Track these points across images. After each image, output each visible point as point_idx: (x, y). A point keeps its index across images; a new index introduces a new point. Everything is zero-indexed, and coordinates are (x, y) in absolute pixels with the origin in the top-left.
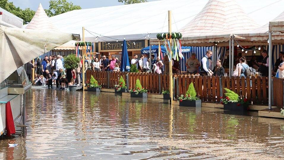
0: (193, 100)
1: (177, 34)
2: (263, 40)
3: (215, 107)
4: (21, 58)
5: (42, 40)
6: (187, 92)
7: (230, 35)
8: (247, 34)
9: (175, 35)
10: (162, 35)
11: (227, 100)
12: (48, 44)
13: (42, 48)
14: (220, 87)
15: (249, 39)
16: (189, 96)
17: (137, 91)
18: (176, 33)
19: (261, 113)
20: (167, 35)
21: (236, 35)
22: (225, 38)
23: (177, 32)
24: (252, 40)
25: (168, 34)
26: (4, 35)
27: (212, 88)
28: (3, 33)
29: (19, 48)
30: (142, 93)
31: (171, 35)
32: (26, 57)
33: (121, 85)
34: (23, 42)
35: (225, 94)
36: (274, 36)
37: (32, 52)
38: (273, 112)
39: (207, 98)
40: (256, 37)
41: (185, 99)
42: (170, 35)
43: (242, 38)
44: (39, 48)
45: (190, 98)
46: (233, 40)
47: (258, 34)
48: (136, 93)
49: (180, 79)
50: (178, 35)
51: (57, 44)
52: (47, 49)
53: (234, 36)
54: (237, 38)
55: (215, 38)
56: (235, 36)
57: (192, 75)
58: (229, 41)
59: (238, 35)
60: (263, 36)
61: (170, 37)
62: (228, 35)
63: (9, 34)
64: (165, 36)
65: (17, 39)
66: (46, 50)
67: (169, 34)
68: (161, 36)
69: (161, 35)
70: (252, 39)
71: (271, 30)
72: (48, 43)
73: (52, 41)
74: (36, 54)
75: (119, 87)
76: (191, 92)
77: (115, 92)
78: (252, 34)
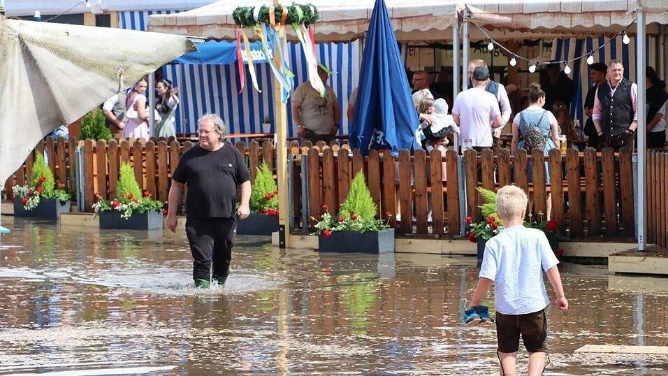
0: (368, 232)
1: (306, 9)
2: (573, 26)
3: (445, 251)
4: (61, 107)
5: (112, 57)
6: (347, 204)
7: (454, 6)
8: (516, 5)
9: (300, 12)
10: (256, 14)
11: (488, 226)
12: (127, 68)
13: (113, 79)
14: (460, 187)
15: (523, 21)
16: (353, 218)
17: (125, 206)
18: (301, 6)
19: (616, 264)
20: (271, 11)
21: (475, 6)
22: (436, 18)
23: (304, 4)
24: (533, 27)
25: (275, 11)
26: (18, 43)
27: (429, 189)
28: (17, 39)
29: (58, 80)
30: (146, 212)
31: (286, 11)
32: (74, 103)
33: (38, 186)
34: (67, 63)
35: (481, 209)
36: (610, 12)
37: (89, 91)
38: (654, 259)
39: (414, 223)
40: (548, 17)
41: (339, 228)
42: (281, 11)
43: (497, 18)
44: (104, 79)
45: (359, 225)
46: (465, 26)
47: (554, 5)
48: (123, 212)
49: (313, 160)
50: (310, 11)
51: (148, 65)
52: (125, 82)
53: (470, 12)
54: (481, 20)
55: (401, 19)
56: (473, 10)
57: (343, 147)
58: (451, 28)
59: (485, 7)
60: (571, 14)
61: (284, 19)
62: (446, 7)
63: (33, 41)
64: (264, 16)
65: (53, 56)
66: (122, 84)
67: (278, 10)
68: (251, 17)
69: (252, 12)
70: (535, 23)
71: (644, 5)
72: (127, 64)
73: (137, 59)
74: (98, 95)
75: (31, 195)
76: (359, 204)
77: (13, 213)
78: (534, 6)
